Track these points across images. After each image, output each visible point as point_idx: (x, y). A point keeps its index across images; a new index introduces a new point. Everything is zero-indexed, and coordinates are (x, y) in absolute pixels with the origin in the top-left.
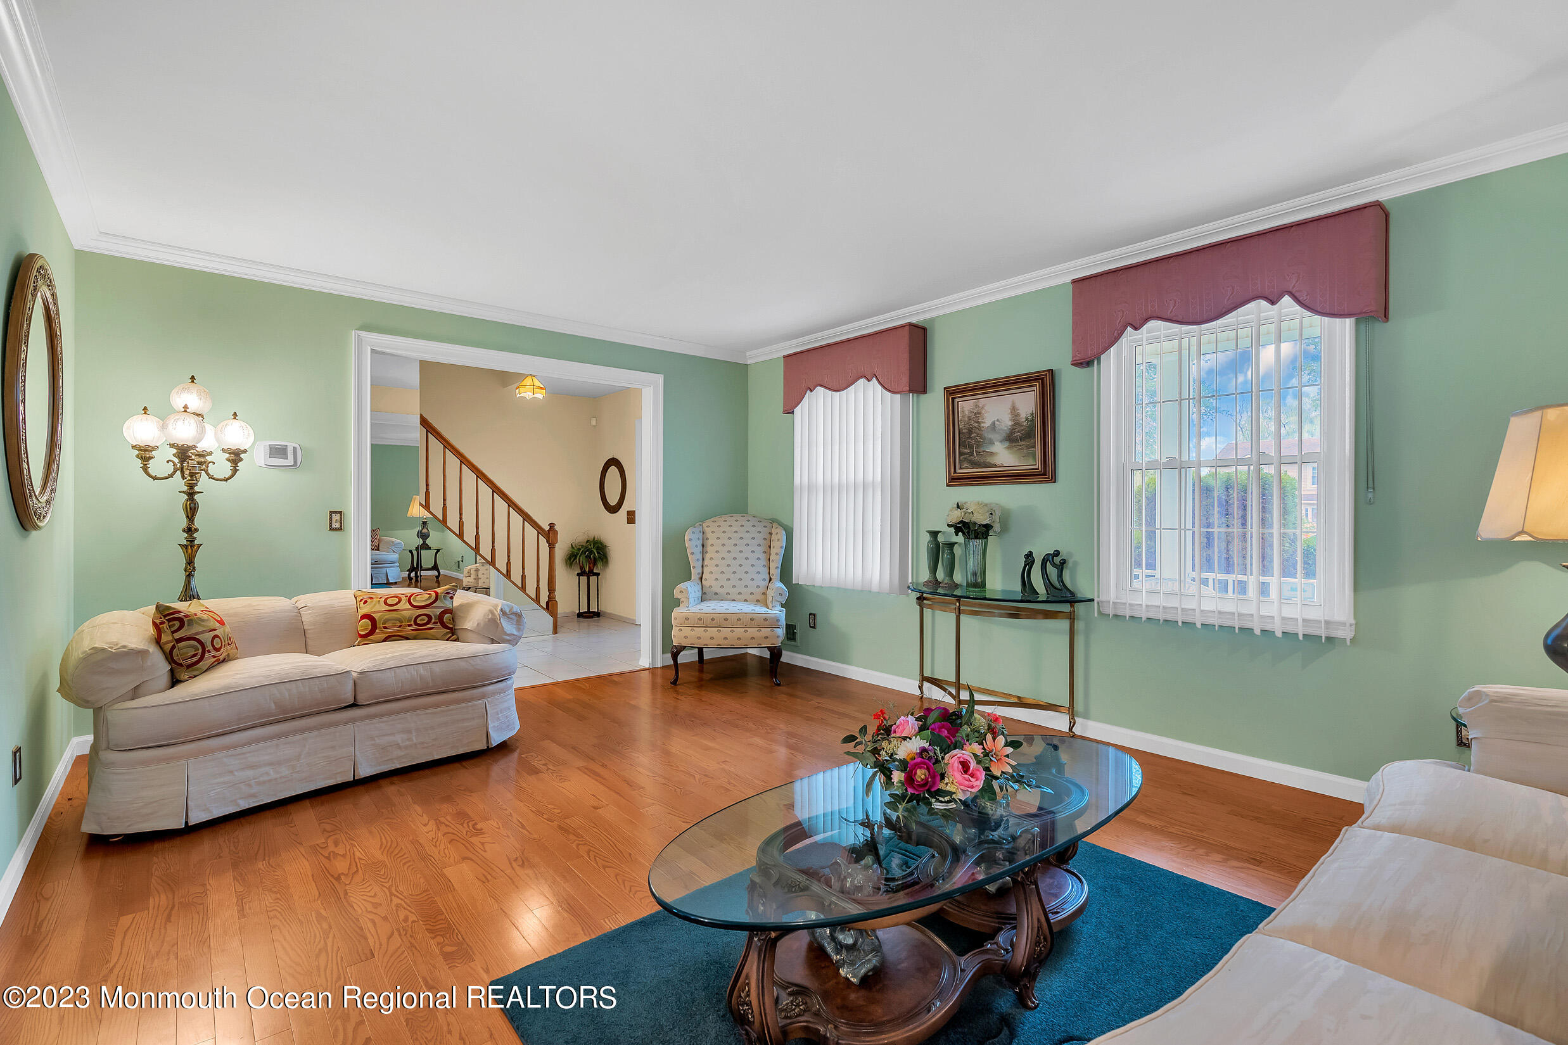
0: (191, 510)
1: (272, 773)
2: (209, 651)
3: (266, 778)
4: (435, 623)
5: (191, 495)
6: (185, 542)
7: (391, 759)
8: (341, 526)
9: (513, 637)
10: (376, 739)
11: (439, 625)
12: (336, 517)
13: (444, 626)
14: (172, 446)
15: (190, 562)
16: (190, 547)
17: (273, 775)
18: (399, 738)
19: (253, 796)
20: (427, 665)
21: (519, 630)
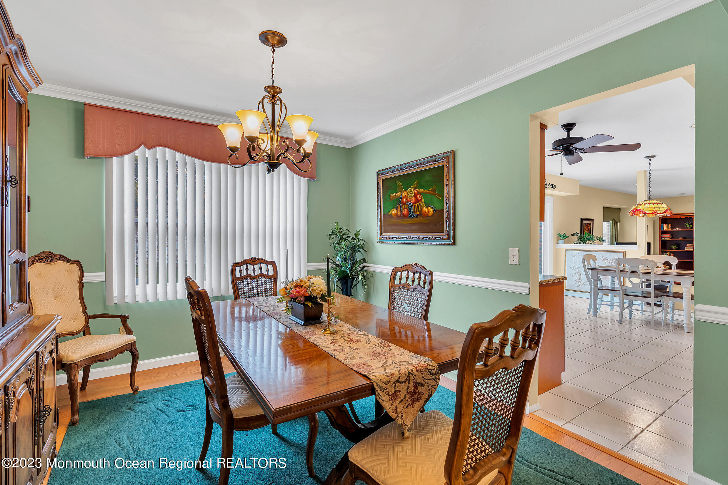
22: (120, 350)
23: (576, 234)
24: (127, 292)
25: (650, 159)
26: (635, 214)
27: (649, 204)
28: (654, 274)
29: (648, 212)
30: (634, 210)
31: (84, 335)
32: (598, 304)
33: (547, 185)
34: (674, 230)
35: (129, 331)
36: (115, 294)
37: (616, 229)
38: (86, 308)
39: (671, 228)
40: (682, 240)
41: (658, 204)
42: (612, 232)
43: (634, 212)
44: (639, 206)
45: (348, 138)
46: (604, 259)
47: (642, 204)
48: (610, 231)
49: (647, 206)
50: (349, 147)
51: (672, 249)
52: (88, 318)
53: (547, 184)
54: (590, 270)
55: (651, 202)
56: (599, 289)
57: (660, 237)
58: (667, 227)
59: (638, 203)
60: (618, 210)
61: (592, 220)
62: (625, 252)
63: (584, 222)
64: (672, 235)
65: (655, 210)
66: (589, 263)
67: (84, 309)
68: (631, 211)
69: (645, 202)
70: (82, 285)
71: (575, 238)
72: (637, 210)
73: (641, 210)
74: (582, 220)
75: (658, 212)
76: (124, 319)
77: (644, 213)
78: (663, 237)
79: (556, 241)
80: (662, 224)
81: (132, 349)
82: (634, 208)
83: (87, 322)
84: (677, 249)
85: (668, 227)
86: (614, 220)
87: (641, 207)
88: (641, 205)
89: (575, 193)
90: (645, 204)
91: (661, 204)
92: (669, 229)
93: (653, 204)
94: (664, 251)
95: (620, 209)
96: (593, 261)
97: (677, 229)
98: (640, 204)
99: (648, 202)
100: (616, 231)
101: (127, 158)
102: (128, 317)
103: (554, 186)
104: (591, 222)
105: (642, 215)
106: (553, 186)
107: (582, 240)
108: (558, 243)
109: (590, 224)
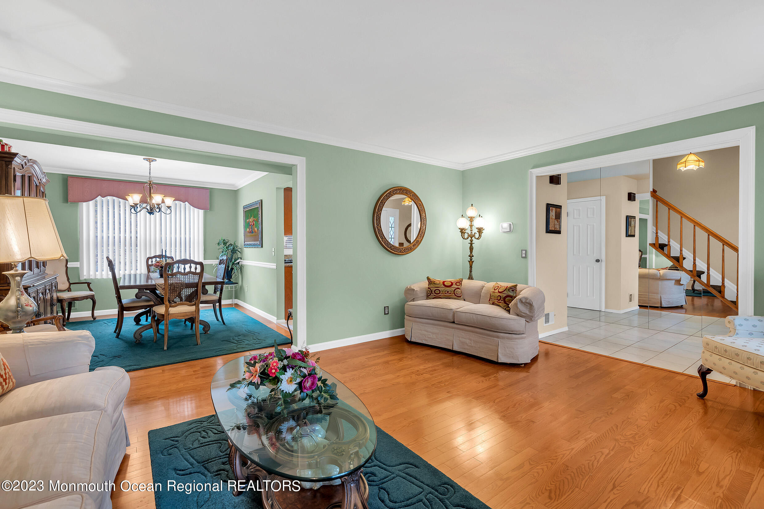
0: (471, 249)
1: (431, 335)
2: (433, 293)
3: (429, 336)
4: (502, 300)
5: (471, 244)
6: (470, 260)
7: (465, 348)
8: (525, 256)
9: (527, 315)
10: (460, 338)
11: (503, 302)
12: (524, 252)
13: (505, 302)
14: (459, 229)
15: (471, 267)
16: (471, 262)
17: (431, 336)
18: (468, 341)
19: (426, 340)
20: (477, 315)
21: (530, 312)
22: (86, 297)
24: (92, 273)
31: (68, 291)
35: (91, 290)
36: (85, 273)
38: (69, 279)
45: (233, 185)
50: (236, 189)
52: (70, 284)
67: (68, 279)
70: (67, 268)
76: (89, 284)
81: (92, 298)
83: (70, 286)
101: (91, 203)
102: (91, 283)
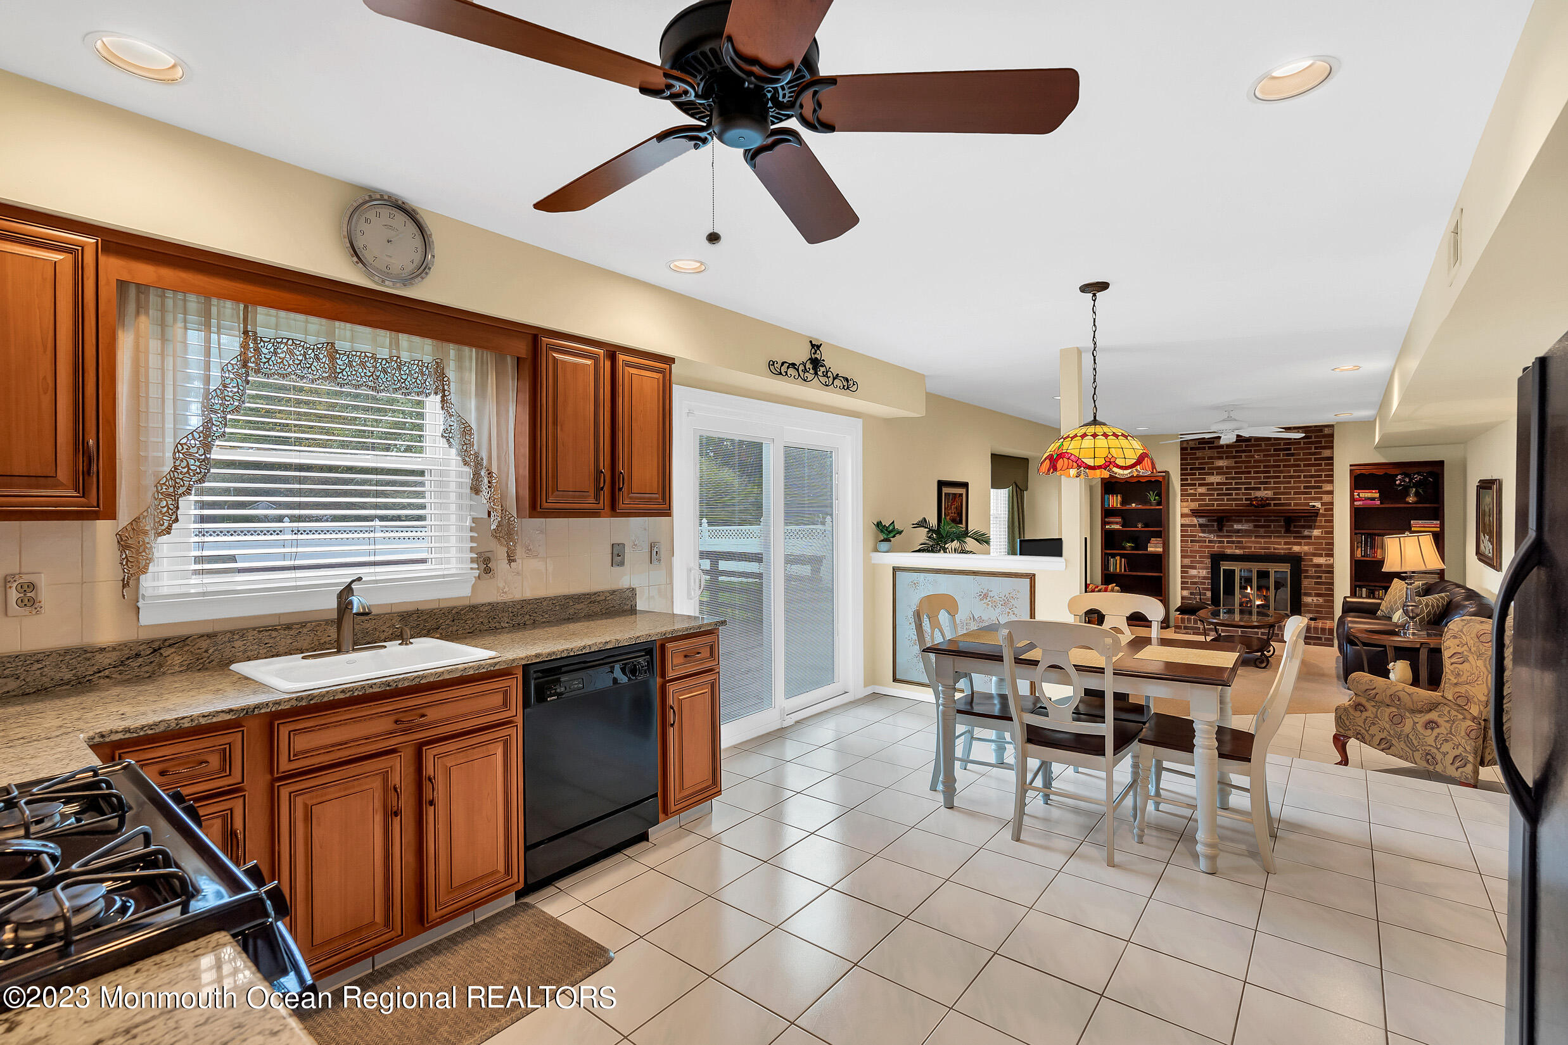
23: (923, 523)
25: (1094, 295)
26: (1055, 469)
27: (1095, 436)
28: (1115, 674)
29: (1090, 462)
30: (1052, 456)
32: (959, 759)
33: (831, 379)
34: (1128, 507)
37: (1020, 505)
39: (1123, 503)
40: (1143, 529)
41: (1116, 436)
42: (1013, 513)
43: (1053, 462)
44: (1066, 444)
46: (986, 596)
47: (1076, 436)
48: (1009, 511)
49: (1088, 442)
51: (1124, 548)
53: (829, 374)
54: (932, 656)
55: (1099, 430)
56: (959, 711)
57: (1104, 523)
58: (1115, 501)
59: (1063, 433)
60: (1023, 462)
61: (965, 485)
62: (1034, 575)
63: (945, 490)
64: (1123, 518)
65: (1110, 456)
66: (935, 624)
68: (1045, 459)
69: (1083, 431)
71: (922, 535)
72: (1061, 456)
73: (1073, 457)
74: (941, 484)
75: (1120, 462)
77: (1079, 467)
78: (1109, 523)
79: (871, 544)
80: (1106, 493)
82: (1052, 448)
84: (1133, 548)
85: (1117, 500)
86: (1017, 486)
87: (1072, 447)
88: (1072, 438)
89: (915, 410)
90: (1084, 436)
91: (1126, 437)
92: (1119, 506)
93: (1106, 435)
94: (1110, 554)
95: (1027, 459)
96: (949, 613)
97: (1134, 505)
98: (1068, 437)
99: (1091, 430)
100: (1020, 510)
103: (850, 382)
104: (962, 491)
105: (1073, 472)
106: (848, 381)
107: (937, 541)
108: (876, 550)
109: (961, 495)
